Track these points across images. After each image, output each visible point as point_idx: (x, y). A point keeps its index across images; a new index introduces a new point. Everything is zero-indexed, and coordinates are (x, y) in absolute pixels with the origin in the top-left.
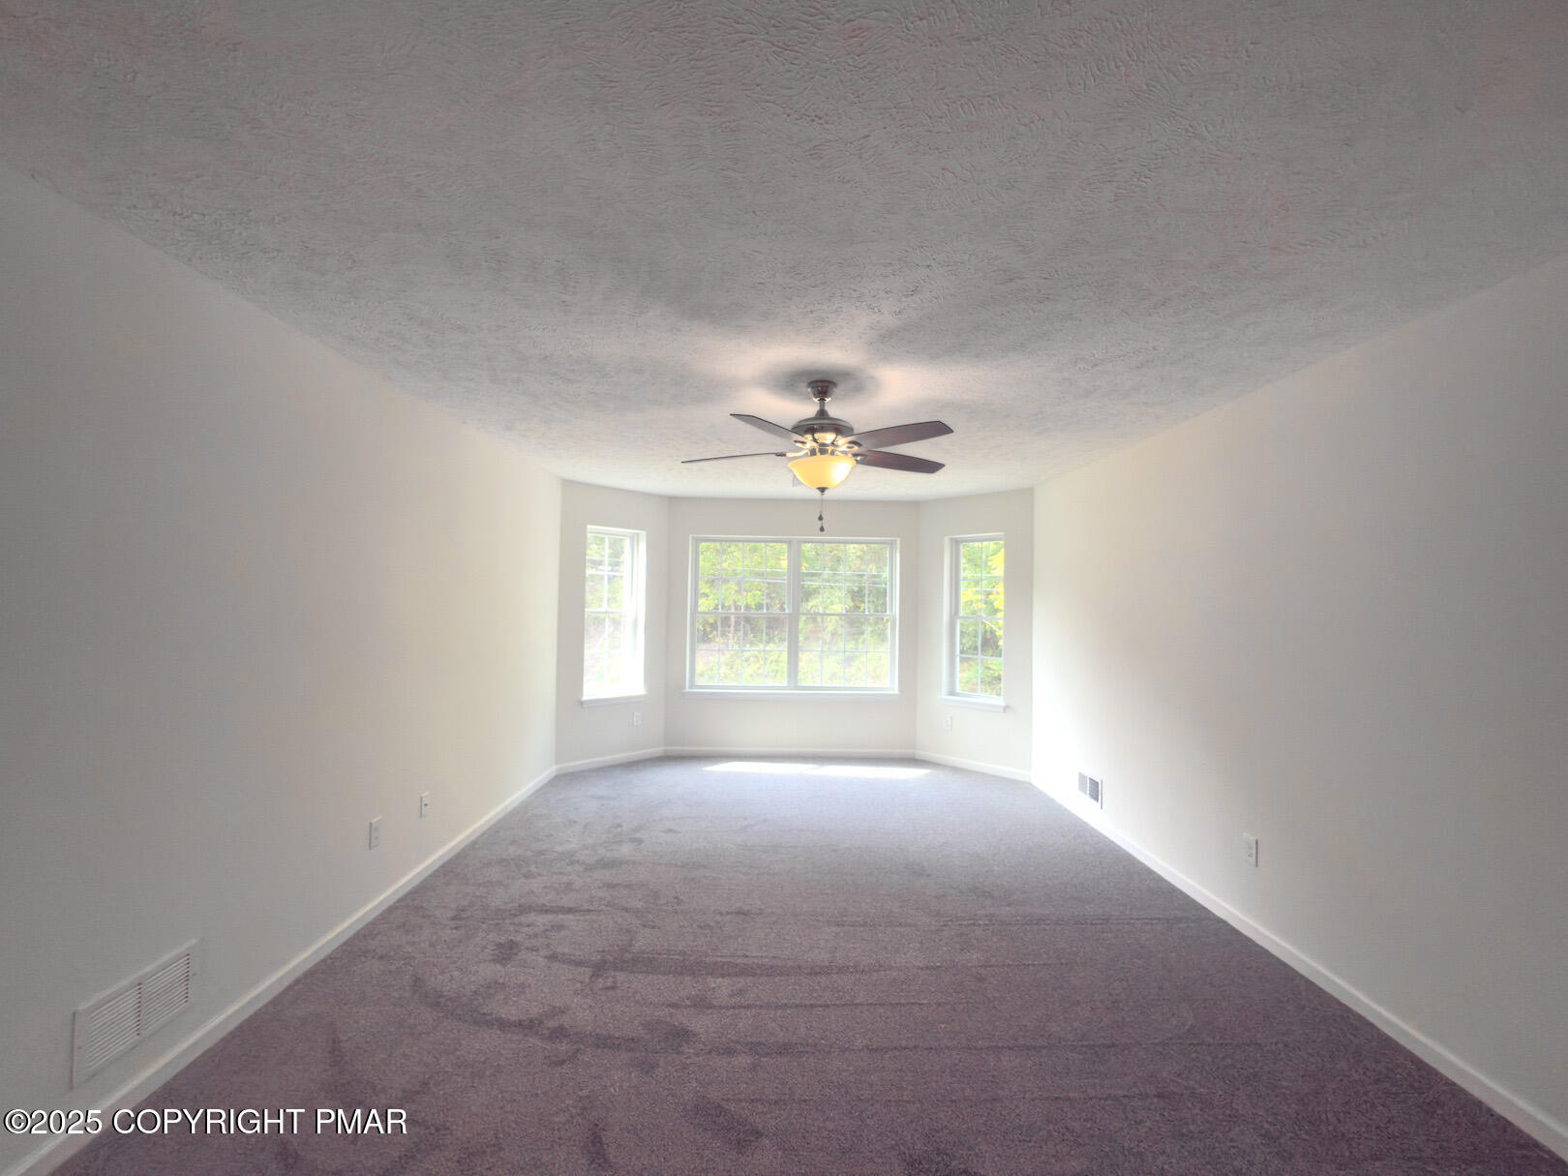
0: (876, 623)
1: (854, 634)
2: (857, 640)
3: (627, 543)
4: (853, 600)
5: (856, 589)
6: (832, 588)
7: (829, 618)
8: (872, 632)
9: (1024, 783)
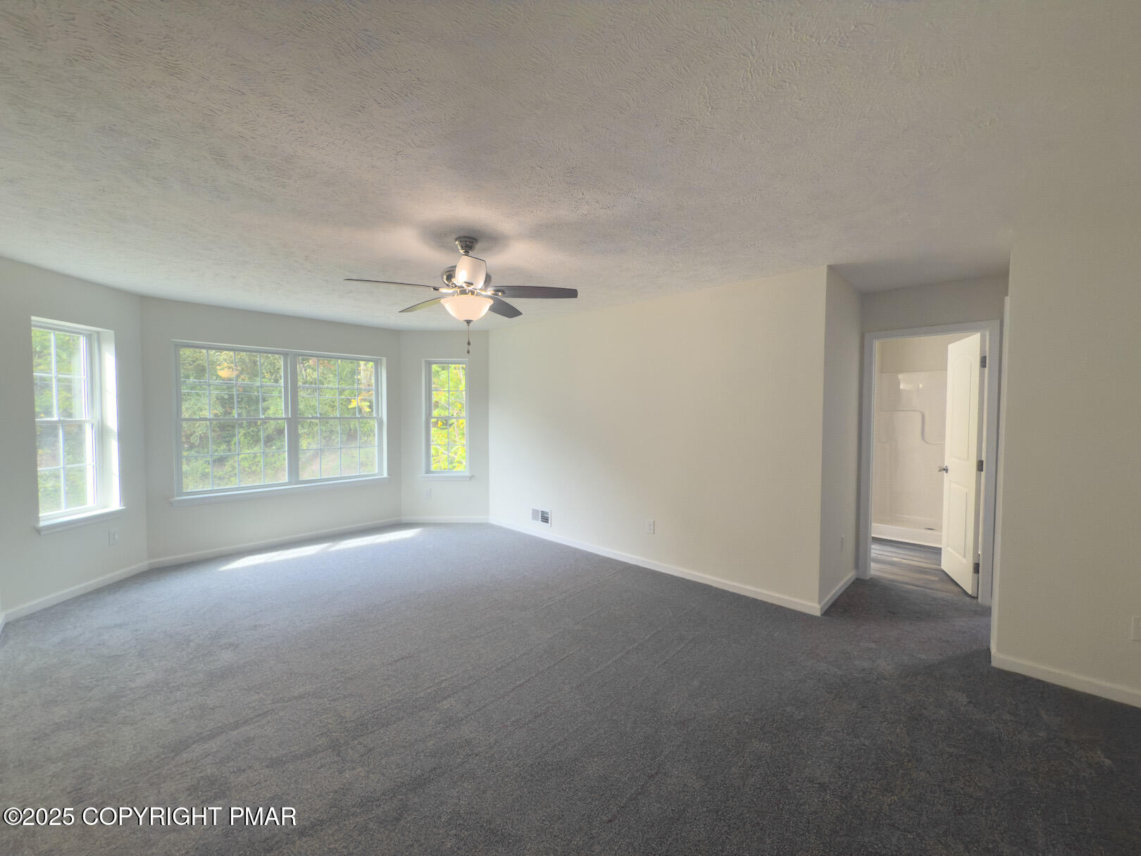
0: (249, 426)
1: (225, 437)
2: (229, 442)
3: (82, 342)
4: (223, 407)
5: (226, 397)
6: (198, 394)
7: (198, 424)
8: (245, 435)
9: (485, 523)
